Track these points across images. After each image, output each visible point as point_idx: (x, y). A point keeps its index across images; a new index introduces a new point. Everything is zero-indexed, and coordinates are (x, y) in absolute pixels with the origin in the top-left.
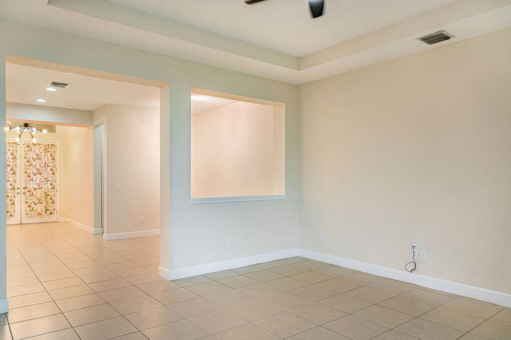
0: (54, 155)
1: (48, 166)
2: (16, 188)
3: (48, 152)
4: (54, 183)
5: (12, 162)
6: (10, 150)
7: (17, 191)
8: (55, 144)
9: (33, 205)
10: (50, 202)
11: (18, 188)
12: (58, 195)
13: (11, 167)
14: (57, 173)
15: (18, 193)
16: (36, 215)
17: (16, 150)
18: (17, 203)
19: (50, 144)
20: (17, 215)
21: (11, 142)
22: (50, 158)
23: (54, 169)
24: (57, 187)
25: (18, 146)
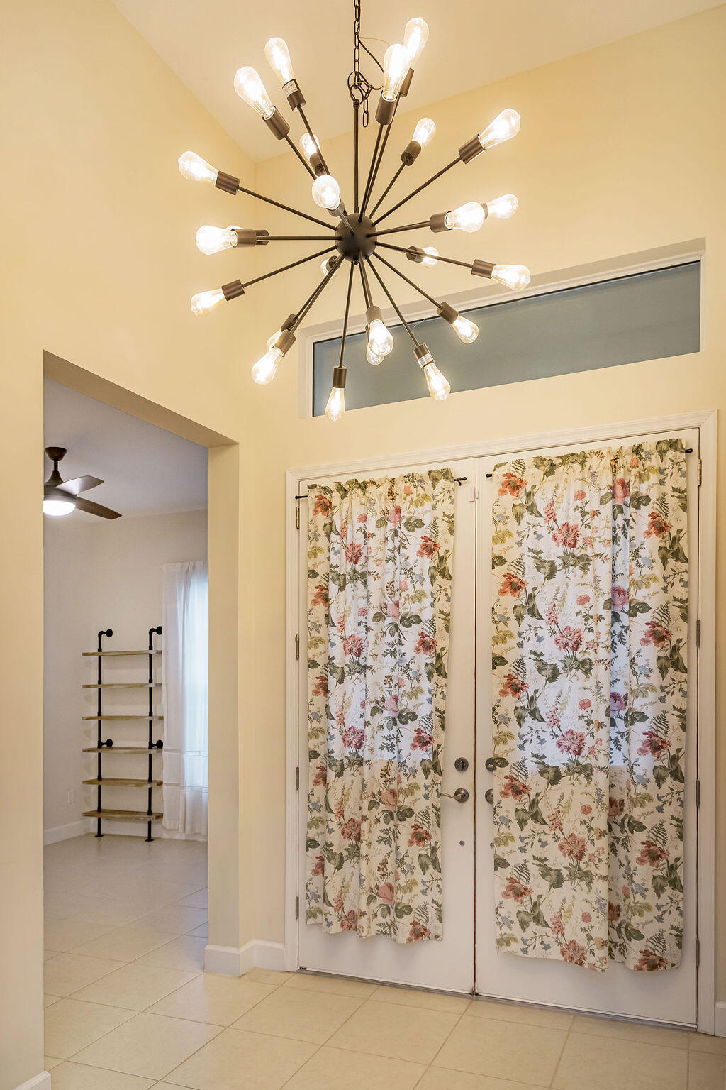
0: (676, 520)
1: (633, 612)
2: (448, 763)
3: (639, 501)
4: (674, 737)
5: (427, 601)
6: (420, 523)
7: (455, 780)
8: (688, 438)
9: (538, 886)
10: (644, 873)
11: (462, 765)
12: (703, 824)
13: (425, 628)
14: (703, 662)
15: (462, 797)
16: (555, 953)
17: (450, 519)
18: (456, 861)
19: (649, 443)
20: (456, 927)
21: (422, 471)
22: (651, 546)
23: (679, 631)
24: (703, 767)
25: (463, 492)
